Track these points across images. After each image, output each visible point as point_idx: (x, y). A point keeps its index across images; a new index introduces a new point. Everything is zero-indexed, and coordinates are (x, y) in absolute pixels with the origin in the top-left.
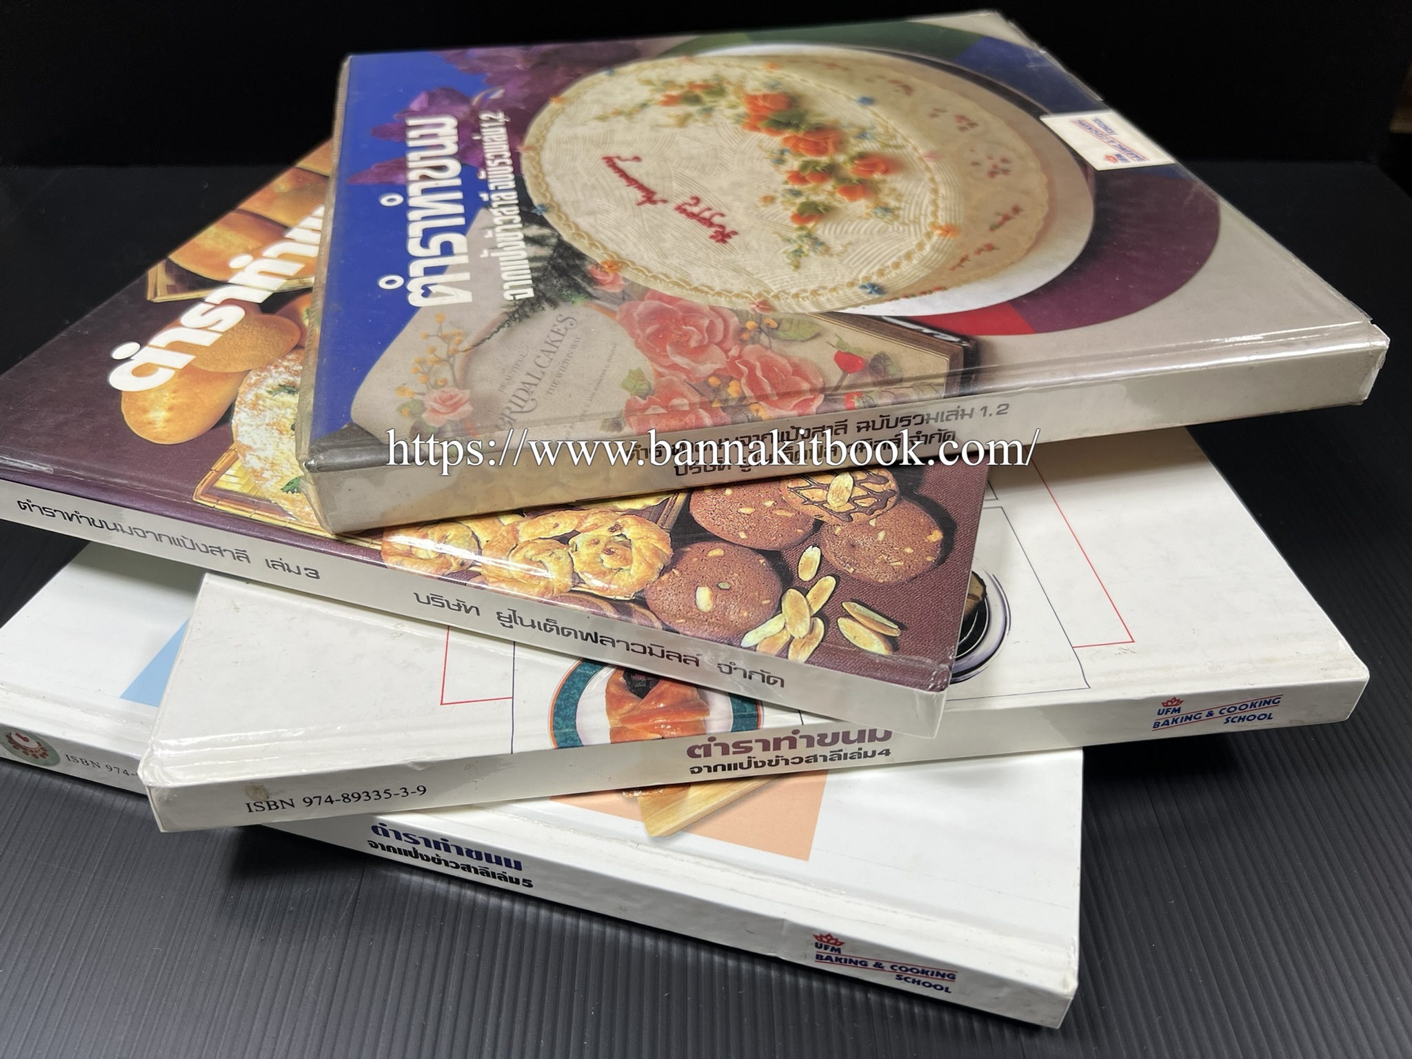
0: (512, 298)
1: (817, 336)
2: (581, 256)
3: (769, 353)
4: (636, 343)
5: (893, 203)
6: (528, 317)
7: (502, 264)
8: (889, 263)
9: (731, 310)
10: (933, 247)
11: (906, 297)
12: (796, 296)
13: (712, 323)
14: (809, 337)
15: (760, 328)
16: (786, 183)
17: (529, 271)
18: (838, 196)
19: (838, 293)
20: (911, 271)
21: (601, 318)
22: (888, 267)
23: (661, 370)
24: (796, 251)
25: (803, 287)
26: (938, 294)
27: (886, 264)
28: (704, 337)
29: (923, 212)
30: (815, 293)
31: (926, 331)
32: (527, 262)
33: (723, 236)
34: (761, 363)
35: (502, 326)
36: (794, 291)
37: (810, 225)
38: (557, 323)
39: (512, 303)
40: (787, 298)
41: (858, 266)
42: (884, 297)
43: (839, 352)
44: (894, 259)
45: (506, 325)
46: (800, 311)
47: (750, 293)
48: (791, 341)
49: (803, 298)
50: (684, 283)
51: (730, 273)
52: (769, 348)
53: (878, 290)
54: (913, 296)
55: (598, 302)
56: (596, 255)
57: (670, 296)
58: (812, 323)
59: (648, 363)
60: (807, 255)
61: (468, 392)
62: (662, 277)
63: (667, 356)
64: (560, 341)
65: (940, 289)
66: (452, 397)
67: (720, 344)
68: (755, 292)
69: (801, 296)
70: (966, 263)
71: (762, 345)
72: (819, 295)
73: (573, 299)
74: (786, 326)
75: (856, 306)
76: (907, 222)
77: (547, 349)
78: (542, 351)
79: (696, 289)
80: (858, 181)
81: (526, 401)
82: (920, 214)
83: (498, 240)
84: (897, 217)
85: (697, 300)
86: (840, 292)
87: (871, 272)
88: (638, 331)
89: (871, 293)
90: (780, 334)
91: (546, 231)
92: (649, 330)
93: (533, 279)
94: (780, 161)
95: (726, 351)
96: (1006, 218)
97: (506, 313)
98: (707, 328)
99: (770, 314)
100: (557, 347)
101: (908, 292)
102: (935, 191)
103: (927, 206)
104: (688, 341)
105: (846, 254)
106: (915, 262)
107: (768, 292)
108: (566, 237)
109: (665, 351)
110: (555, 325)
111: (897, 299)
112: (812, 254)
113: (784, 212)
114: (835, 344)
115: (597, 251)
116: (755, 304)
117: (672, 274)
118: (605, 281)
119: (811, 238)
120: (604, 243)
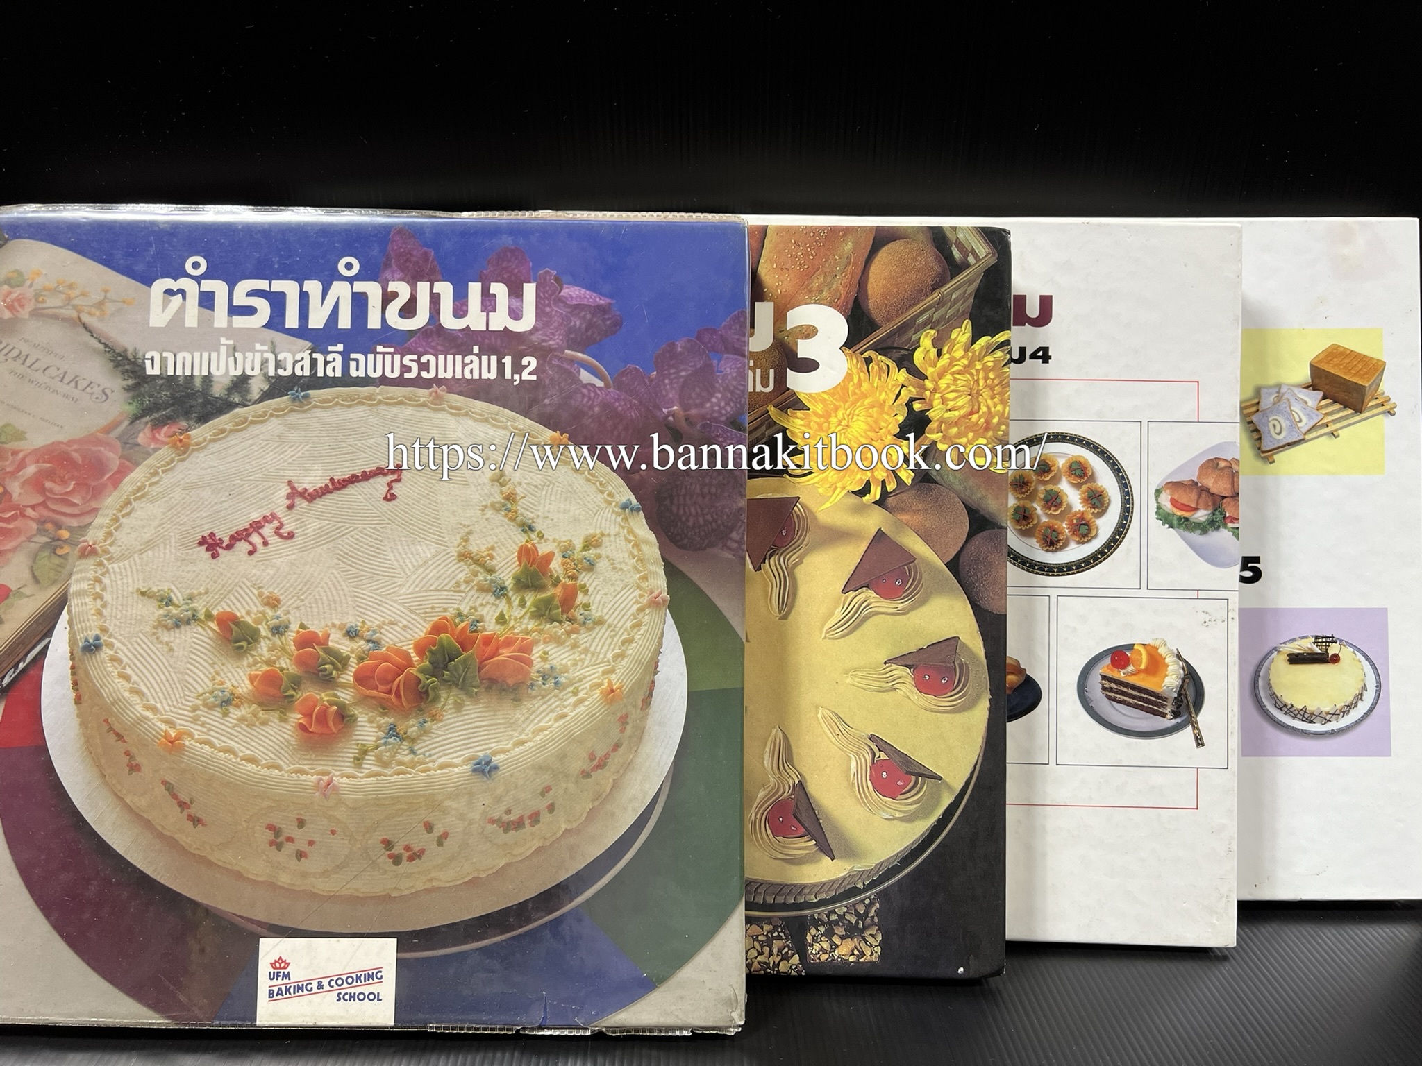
0: (148, 356)
1: (36, 580)
2: (203, 419)
3: (23, 538)
4: (62, 443)
5: (236, 713)
6: (116, 367)
7: (206, 355)
8: (129, 671)
9: (90, 524)
10: (147, 718)
11: (73, 668)
12: (98, 580)
13: (75, 505)
14: (36, 574)
15: (58, 540)
16: (302, 626)
17: (188, 373)
18: (265, 668)
19: (93, 615)
20: (112, 685)
21: (103, 422)
22: (124, 668)
23: (21, 455)
24: (171, 600)
25: (109, 589)
26: (73, 695)
27: (127, 667)
28: (56, 494)
29: (212, 733)
30: (98, 596)
31: (21, 666)
32: (205, 373)
33: (211, 544)
34: (11, 529)
35: (106, 346)
36: (106, 580)
37: (213, 625)
38: (101, 388)
39: (140, 355)
40: (96, 572)
41: (132, 645)
42: (78, 651)
43: (11, 590)
44: (135, 678)
45: (107, 350)
46: (74, 577)
47: (111, 545)
48: (35, 558)
49: (94, 585)
50: (140, 493)
51: (147, 536)
52: (29, 540)
53: (92, 648)
54: (73, 674)
55: (126, 423)
56: (199, 433)
57: (121, 481)
58: (54, 582)
59: (32, 448)
60: (160, 607)
61: (27, 316)
62: (155, 479)
63: (37, 462)
64: (76, 387)
65: (78, 700)
66: (22, 306)
67: (43, 504)
68: (112, 549)
69: (97, 584)
70: (112, 737)
71: (35, 535)
72: (94, 599)
73: (135, 404)
74: (57, 561)
75: (70, 623)
76: (198, 712)
77: (66, 377)
78: (65, 373)
79: (128, 503)
80: (292, 696)
81: (6, 355)
82: (209, 730)
83: (249, 355)
84: (210, 707)
85: (111, 501)
86: (95, 617)
87: (119, 651)
88: (75, 446)
89: (87, 640)
90: (46, 554)
91: (255, 394)
92: (76, 456)
93: (175, 377)
94: (352, 634)
95: (33, 507)
96: (182, 805)
97: (126, 350)
98: (69, 500)
99: (76, 552)
100: (68, 384)
101: (81, 673)
102: (252, 760)
103: (225, 742)
104: (54, 481)
105: (155, 641)
106: (127, 694)
107: (109, 560)
108: (238, 410)
109: (44, 462)
110: (99, 386)
111: (72, 659)
112: (162, 612)
113: (247, 609)
114: (22, 590)
115: (211, 433)
116: (94, 544)
117: (156, 489)
118: (159, 434)
119: (189, 620)
120: (224, 441)
